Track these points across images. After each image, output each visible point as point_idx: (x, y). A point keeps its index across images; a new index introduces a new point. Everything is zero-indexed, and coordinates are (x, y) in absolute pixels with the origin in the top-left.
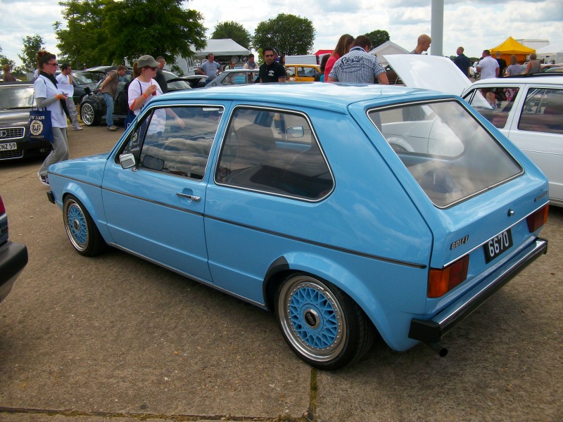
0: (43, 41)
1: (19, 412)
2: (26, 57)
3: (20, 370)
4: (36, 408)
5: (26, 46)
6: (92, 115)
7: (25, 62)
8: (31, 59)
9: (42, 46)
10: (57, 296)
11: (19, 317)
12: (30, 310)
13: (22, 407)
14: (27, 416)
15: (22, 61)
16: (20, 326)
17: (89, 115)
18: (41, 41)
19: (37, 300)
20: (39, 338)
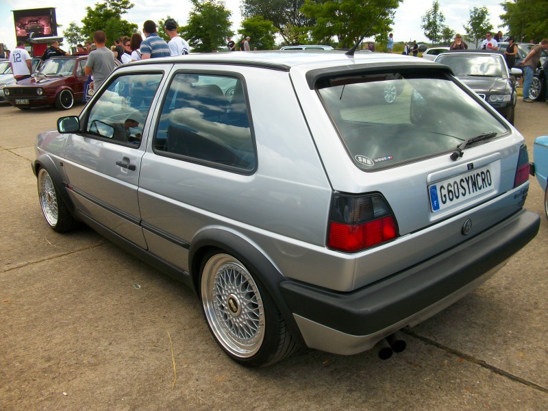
0: (489, 12)
1: (520, 382)
2: (470, 27)
3: (514, 337)
4: (538, 384)
5: (471, 16)
6: (538, 89)
7: (468, 32)
8: (474, 30)
9: (487, 17)
10: (539, 271)
11: (504, 283)
12: (513, 279)
13: (522, 377)
14: (529, 389)
15: (465, 31)
16: (507, 292)
17: (535, 89)
18: (486, 12)
19: (520, 270)
20: (529, 311)
